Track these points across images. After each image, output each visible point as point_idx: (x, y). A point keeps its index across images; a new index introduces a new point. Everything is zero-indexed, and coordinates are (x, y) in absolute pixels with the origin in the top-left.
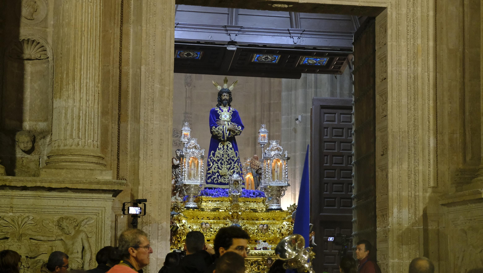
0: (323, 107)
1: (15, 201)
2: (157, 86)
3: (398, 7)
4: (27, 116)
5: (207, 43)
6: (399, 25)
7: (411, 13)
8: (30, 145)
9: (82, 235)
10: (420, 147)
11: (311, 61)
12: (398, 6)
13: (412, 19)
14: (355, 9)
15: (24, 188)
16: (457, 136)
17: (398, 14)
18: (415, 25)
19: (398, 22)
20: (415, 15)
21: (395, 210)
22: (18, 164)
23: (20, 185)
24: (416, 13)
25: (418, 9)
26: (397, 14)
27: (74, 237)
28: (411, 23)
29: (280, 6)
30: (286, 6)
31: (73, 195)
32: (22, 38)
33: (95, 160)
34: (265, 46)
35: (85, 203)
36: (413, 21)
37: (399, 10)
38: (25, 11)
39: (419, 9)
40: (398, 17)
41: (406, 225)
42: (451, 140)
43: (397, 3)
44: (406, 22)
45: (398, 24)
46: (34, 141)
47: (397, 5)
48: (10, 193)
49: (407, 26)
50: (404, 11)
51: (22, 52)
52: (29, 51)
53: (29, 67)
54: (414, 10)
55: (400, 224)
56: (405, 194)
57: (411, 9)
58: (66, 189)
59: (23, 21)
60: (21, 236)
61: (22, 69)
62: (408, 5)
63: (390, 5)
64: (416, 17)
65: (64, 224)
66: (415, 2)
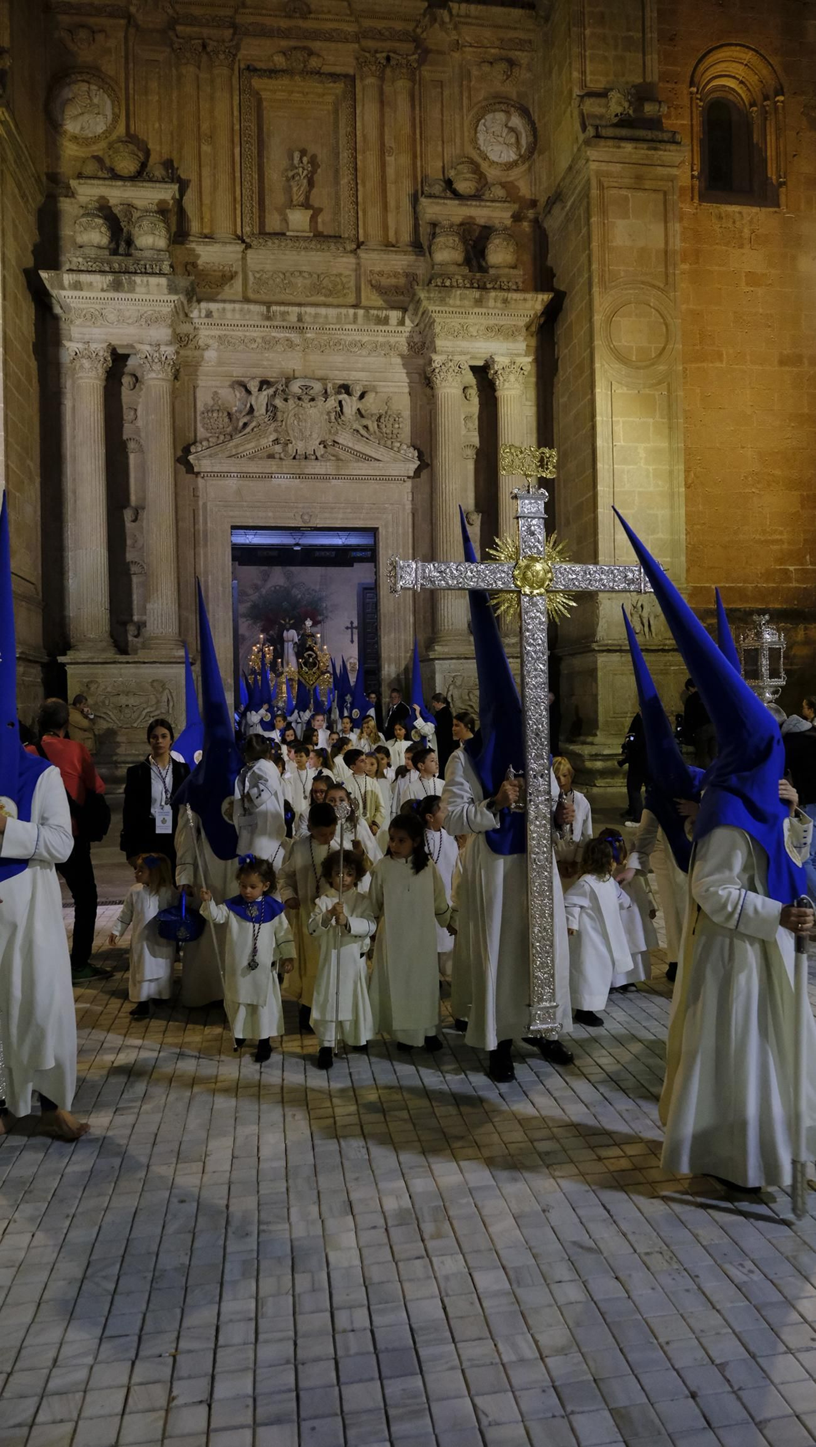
0: (365, 589)
1: (123, 671)
2: (221, 589)
4: (135, 611)
5: (277, 545)
7: (395, 531)
8: (136, 633)
9: (167, 691)
10: (402, 623)
11: (359, 554)
12: (386, 526)
15: (128, 663)
16: (428, 614)
17: (387, 532)
19: (387, 537)
21: (386, 666)
22: (130, 644)
23: (125, 660)
24: (400, 532)
25: (402, 528)
27: (162, 692)
28: (396, 535)
31: (159, 665)
32: (128, 560)
33: (174, 642)
34: (322, 545)
35: (167, 671)
38: (129, 542)
41: (393, 675)
42: (424, 617)
43: (386, 524)
44: (392, 538)
45: (387, 539)
46: (139, 629)
48: (119, 665)
49: (393, 540)
51: (129, 570)
52: (133, 569)
53: (135, 580)
55: (389, 675)
56: (392, 655)
58: (155, 662)
59: (128, 549)
60: (128, 692)
61: (130, 581)
62: (393, 526)
63: (383, 526)
65: (155, 684)
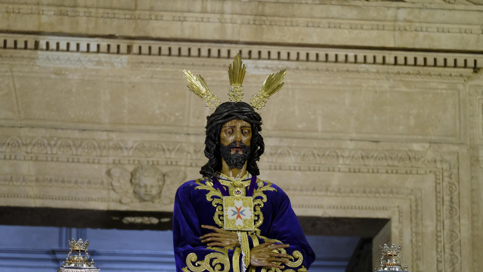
3: (416, 218)
6: (418, 259)
7: (446, 232)
12: (415, 215)
13: (447, 246)
14: (318, 222)
17: (417, 234)
18: (455, 260)
19: (417, 253)
20: (455, 235)
24: (458, 232)
25: (462, 222)
26: (414, 235)
28: (446, 255)
29: (139, 220)
30: (155, 221)
36: (452, 250)
37: (417, 224)
39: (465, 222)
40: (417, 241)
43: (414, 208)
44: (434, 253)
47: (414, 213)
49: (438, 261)
50: (430, 226)
54: (453, 224)
57: (447, 222)
62: (439, 213)
63: (397, 213)
64: (457, 241)
66: (455, 206)
